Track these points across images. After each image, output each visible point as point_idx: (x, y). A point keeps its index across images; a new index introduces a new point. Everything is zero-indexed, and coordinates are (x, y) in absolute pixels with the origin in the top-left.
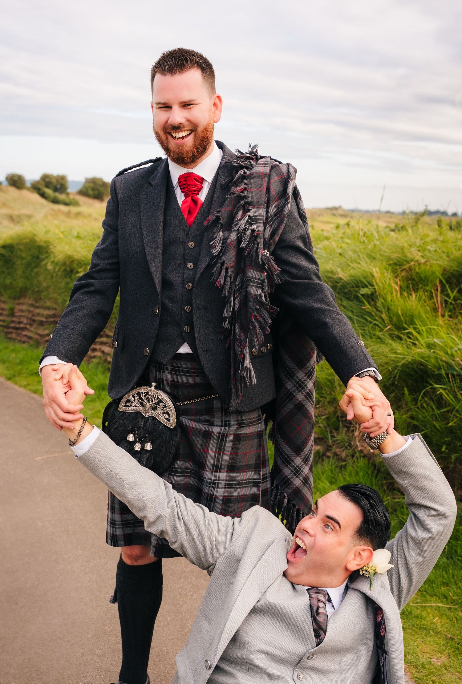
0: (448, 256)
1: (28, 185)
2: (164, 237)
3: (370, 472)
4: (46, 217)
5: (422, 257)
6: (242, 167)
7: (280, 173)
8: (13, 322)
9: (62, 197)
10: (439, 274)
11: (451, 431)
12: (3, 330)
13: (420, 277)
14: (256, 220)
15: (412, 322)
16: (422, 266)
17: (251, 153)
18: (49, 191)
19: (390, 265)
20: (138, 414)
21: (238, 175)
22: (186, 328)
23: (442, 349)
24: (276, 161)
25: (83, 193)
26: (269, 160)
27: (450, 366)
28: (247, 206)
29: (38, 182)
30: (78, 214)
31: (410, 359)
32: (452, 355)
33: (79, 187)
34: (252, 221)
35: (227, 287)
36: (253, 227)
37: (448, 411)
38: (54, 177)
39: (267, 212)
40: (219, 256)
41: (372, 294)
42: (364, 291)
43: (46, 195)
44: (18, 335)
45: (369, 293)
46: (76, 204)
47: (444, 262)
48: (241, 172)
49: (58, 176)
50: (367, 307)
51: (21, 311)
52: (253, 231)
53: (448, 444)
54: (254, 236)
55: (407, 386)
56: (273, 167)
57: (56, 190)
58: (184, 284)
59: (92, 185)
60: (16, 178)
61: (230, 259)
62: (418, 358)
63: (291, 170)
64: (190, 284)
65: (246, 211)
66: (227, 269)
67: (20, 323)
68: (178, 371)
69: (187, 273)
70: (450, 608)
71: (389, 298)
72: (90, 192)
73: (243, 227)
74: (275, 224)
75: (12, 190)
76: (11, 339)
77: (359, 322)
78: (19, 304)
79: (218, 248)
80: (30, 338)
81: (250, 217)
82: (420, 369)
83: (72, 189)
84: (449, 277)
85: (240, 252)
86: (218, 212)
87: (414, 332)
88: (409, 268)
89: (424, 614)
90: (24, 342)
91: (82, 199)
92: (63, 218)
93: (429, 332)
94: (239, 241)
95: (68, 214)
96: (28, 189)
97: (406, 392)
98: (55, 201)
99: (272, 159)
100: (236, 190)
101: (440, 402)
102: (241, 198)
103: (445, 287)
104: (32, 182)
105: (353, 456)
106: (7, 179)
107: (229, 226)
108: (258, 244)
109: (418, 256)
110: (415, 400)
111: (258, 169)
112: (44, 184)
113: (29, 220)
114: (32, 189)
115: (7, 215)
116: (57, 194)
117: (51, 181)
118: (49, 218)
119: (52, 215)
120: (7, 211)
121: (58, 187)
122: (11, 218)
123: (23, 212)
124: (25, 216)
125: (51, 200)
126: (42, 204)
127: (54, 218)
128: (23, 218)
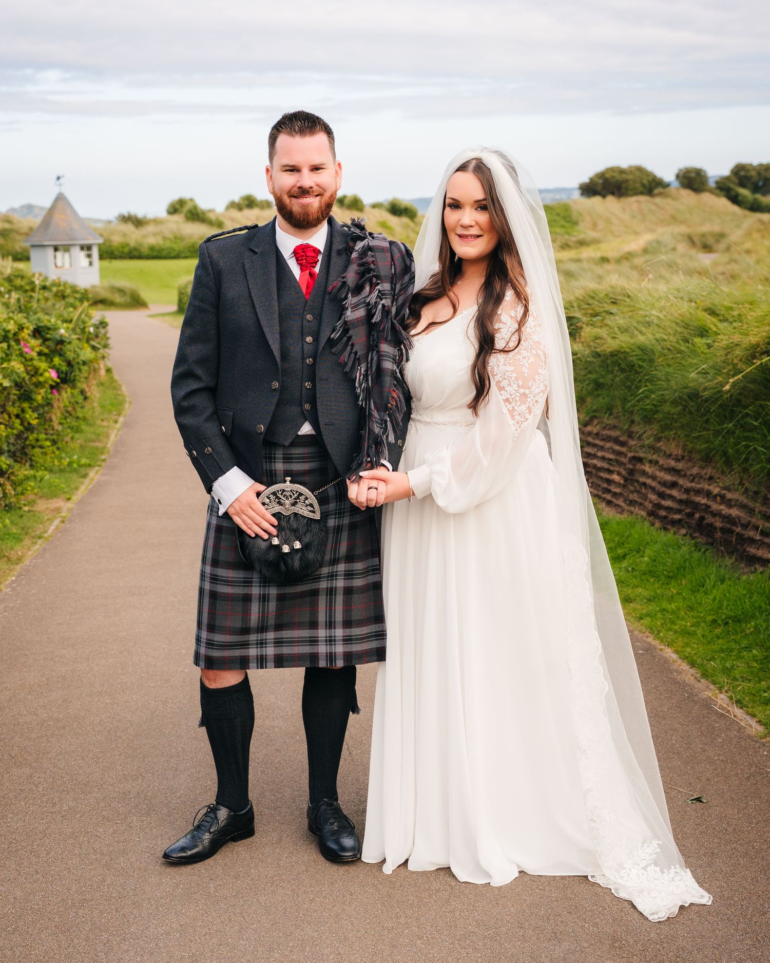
1: (712, 184)
2: (279, 308)
4: (748, 234)
14: (385, 294)
18: (744, 192)
22: (307, 407)
28: (374, 280)
29: (727, 178)
34: (382, 295)
36: (383, 302)
38: (754, 168)
43: (740, 198)
48: (365, 242)
49: (761, 165)
57: (756, 189)
58: (303, 359)
60: (693, 175)
64: (311, 359)
66: (353, 345)
68: (291, 458)
69: (306, 347)
73: (374, 300)
75: (686, 193)
81: (379, 291)
96: (711, 191)
98: (756, 207)
104: (717, 179)
106: (678, 176)
112: (736, 181)
113: (718, 241)
114: (718, 191)
115: (682, 235)
116: (759, 196)
117: (749, 174)
118: (756, 235)
119: (759, 231)
120: (683, 229)
121: (761, 184)
122: (690, 239)
123: (706, 228)
124: (713, 234)
125: (749, 205)
126: (734, 214)
127: (763, 237)
128: (710, 241)
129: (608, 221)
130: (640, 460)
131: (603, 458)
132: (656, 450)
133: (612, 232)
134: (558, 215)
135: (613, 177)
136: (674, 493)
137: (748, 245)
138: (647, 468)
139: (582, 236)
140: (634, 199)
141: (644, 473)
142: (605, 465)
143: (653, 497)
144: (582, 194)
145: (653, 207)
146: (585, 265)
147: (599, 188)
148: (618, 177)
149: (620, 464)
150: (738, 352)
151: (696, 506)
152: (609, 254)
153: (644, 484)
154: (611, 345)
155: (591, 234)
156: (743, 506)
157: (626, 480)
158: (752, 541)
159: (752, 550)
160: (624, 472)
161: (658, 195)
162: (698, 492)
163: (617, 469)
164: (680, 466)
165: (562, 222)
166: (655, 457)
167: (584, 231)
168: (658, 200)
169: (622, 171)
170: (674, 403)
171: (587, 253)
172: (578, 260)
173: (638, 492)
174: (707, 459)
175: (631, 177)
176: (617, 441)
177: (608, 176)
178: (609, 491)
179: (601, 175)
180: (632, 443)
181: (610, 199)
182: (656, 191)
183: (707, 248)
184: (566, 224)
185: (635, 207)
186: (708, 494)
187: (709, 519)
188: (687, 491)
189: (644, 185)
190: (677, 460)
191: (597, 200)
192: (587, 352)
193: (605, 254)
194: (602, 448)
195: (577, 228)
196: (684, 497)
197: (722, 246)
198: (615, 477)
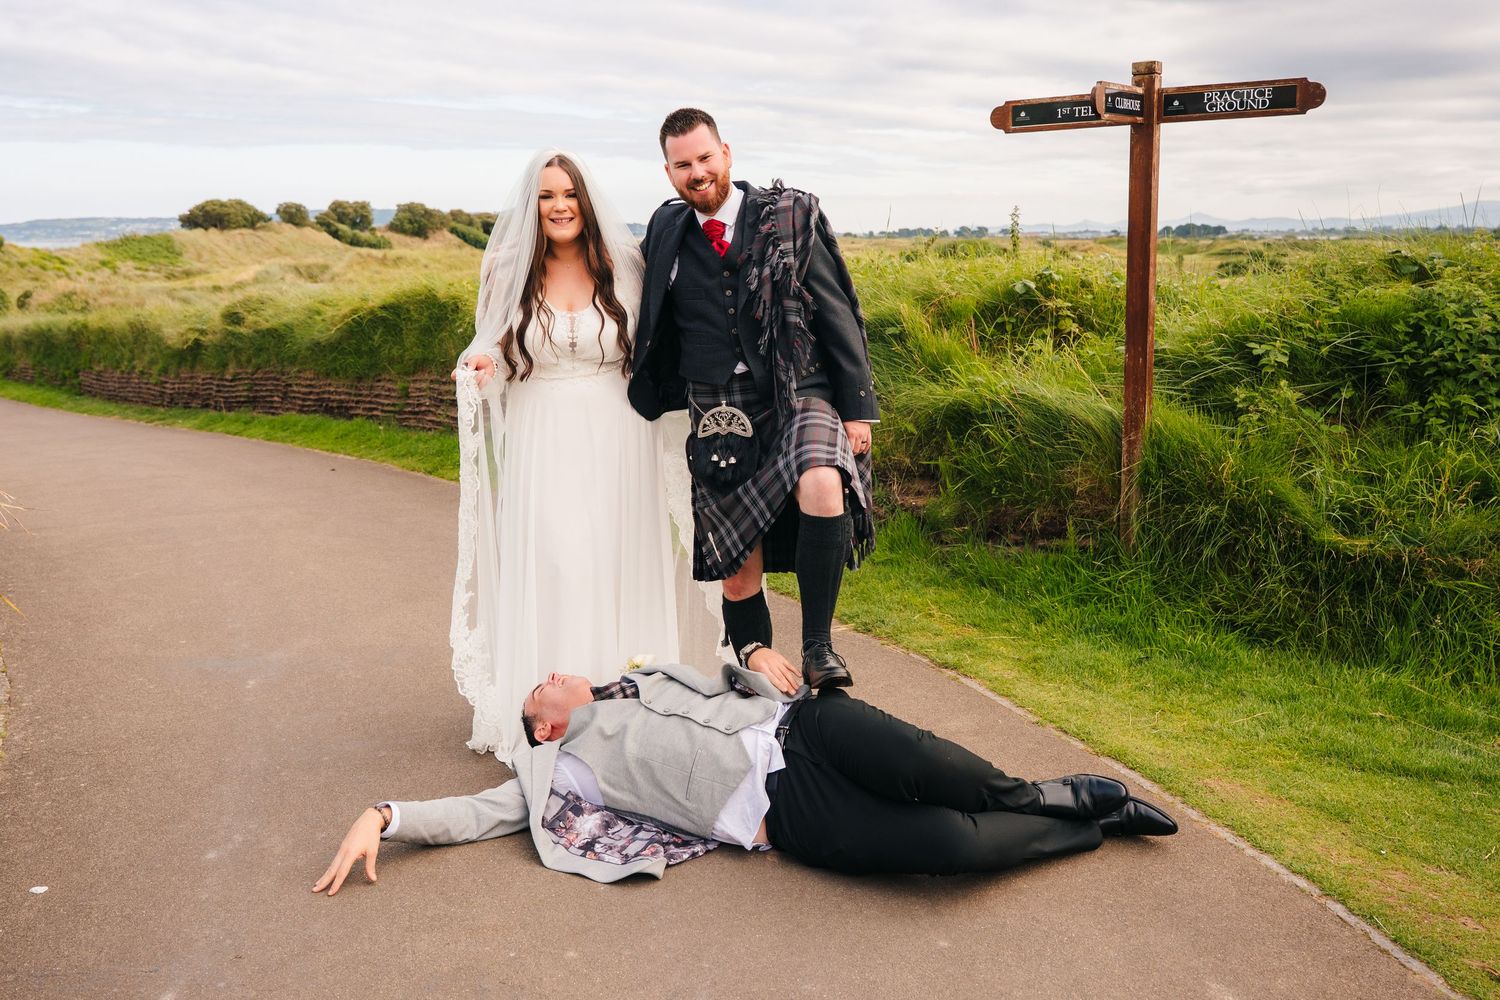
0: (980, 287)
1: (312, 219)
3: (914, 525)
4: (350, 266)
5: (952, 289)
6: (767, 204)
7: (803, 206)
8: (409, 405)
9: (365, 235)
10: (972, 306)
11: (1000, 472)
12: (394, 417)
13: (952, 312)
14: (787, 253)
15: (949, 361)
16: (954, 299)
17: (775, 188)
18: (344, 228)
19: (917, 300)
20: (716, 435)
21: (764, 213)
22: (738, 350)
23: (985, 386)
24: (799, 191)
25: (396, 227)
26: (792, 191)
27: (995, 404)
28: (776, 241)
29: (326, 214)
30: (398, 261)
31: (950, 399)
32: (997, 393)
33: (390, 219)
34: (783, 254)
35: (766, 319)
36: (785, 260)
37: (995, 452)
38: (350, 206)
39: (795, 245)
40: (756, 292)
41: (901, 333)
42: (891, 330)
43: (340, 233)
44: (419, 421)
45: (898, 332)
46: (387, 245)
47: (977, 294)
48: (767, 208)
49: (356, 203)
50: (897, 348)
51: (420, 390)
52: (785, 264)
53: (999, 486)
54: (787, 269)
55: (950, 431)
56: (797, 199)
57: (354, 225)
59: (408, 214)
60: (294, 210)
61: (766, 293)
62: (960, 398)
63: (813, 202)
65: (776, 246)
66: (765, 302)
67: (419, 405)
70: (1014, 640)
71: (920, 336)
72: (407, 226)
73: (775, 262)
74: (802, 256)
75: (288, 227)
76: (409, 427)
77: (887, 366)
78: (415, 381)
79: (755, 285)
80: (439, 423)
81: (781, 251)
82: (963, 411)
83: (379, 223)
84: (983, 311)
85: (775, 284)
86: (750, 250)
87: (953, 371)
88: (939, 301)
89: (989, 645)
90: (430, 429)
91: (394, 237)
92: (375, 267)
93: (968, 369)
94: (773, 274)
95: (383, 261)
96: (312, 226)
97: (949, 435)
98: (355, 242)
99: (794, 190)
100: (764, 228)
101: (986, 443)
102: (769, 235)
103: (980, 321)
104: (317, 214)
105: (893, 511)
106: (278, 211)
107: (761, 264)
108: (791, 276)
109: (946, 288)
110: (959, 444)
111: (782, 204)
112: (336, 218)
113: (323, 272)
114: (319, 226)
115: (290, 266)
116: (357, 232)
117: (346, 211)
118: (356, 268)
119: (359, 263)
120: (289, 261)
121: (358, 221)
122: (297, 270)
123: (310, 260)
124: (317, 266)
125: (349, 240)
126: (336, 247)
127: (363, 268)
128: (316, 271)
129: (212, 252)
130: (290, 385)
131: (267, 390)
132: (300, 378)
133: (217, 263)
134: (160, 245)
135: (214, 210)
136: (311, 397)
137: (350, 275)
138: (295, 388)
139: (187, 267)
140: (238, 231)
141: (294, 392)
142: (268, 393)
143: (300, 402)
144: (183, 226)
145: (257, 240)
146: (199, 293)
147: (200, 221)
148: (218, 210)
149: (278, 390)
150: (337, 318)
151: (323, 400)
152: (222, 284)
153: (294, 397)
154: (265, 325)
155: (196, 265)
156: (347, 393)
157: (282, 399)
158: (352, 408)
159: (352, 412)
160: (280, 395)
161: (260, 228)
162: (324, 393)
163: (276, 394)
164: (313, 383)
165: (165, 253)
166: (299, 382)
167: (188, 262)
168: (261, 233)
169: (222, 205)
170: (308, 349)
171: (198, 282)
172: (191, 289)
173: (290, 403)
174: (328, 375)
175: (232, 210)
176: (275, 379)
177: (208, 208)
178: (272, 408)
179: (202, 208)
180: (284, 378)
181: (212, 231)
182: (259, 225)
183: (312, 278)
184: (169, 255)
185: (239, 239)
186: (329, 392)
187: (330, 404)
188: (318, 394)
189: (245, 219)
190: (311, 380)
191: (199, 232)
192: (251, 331)
193: (217, 284)
194: (265, 385)
195: (181, 259)
196: (316, 397)
197: (327, 276)
198: (276, 399)
